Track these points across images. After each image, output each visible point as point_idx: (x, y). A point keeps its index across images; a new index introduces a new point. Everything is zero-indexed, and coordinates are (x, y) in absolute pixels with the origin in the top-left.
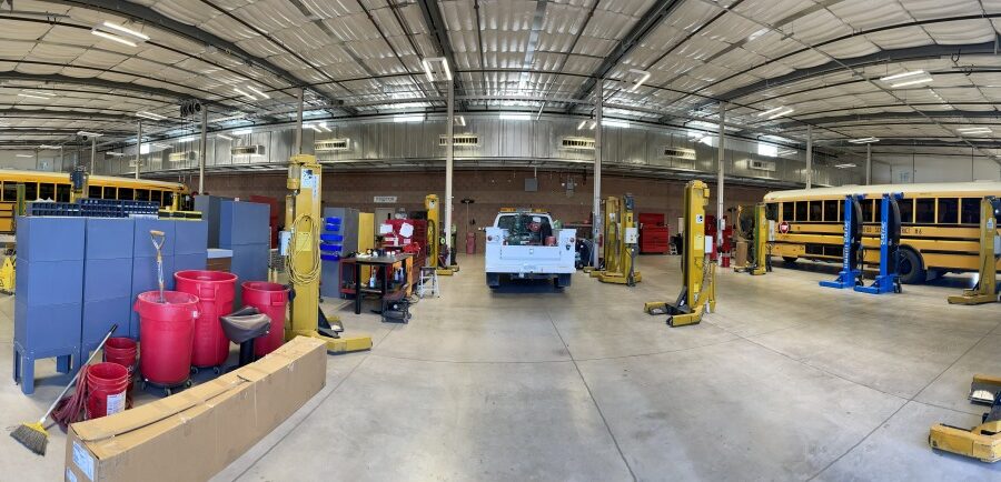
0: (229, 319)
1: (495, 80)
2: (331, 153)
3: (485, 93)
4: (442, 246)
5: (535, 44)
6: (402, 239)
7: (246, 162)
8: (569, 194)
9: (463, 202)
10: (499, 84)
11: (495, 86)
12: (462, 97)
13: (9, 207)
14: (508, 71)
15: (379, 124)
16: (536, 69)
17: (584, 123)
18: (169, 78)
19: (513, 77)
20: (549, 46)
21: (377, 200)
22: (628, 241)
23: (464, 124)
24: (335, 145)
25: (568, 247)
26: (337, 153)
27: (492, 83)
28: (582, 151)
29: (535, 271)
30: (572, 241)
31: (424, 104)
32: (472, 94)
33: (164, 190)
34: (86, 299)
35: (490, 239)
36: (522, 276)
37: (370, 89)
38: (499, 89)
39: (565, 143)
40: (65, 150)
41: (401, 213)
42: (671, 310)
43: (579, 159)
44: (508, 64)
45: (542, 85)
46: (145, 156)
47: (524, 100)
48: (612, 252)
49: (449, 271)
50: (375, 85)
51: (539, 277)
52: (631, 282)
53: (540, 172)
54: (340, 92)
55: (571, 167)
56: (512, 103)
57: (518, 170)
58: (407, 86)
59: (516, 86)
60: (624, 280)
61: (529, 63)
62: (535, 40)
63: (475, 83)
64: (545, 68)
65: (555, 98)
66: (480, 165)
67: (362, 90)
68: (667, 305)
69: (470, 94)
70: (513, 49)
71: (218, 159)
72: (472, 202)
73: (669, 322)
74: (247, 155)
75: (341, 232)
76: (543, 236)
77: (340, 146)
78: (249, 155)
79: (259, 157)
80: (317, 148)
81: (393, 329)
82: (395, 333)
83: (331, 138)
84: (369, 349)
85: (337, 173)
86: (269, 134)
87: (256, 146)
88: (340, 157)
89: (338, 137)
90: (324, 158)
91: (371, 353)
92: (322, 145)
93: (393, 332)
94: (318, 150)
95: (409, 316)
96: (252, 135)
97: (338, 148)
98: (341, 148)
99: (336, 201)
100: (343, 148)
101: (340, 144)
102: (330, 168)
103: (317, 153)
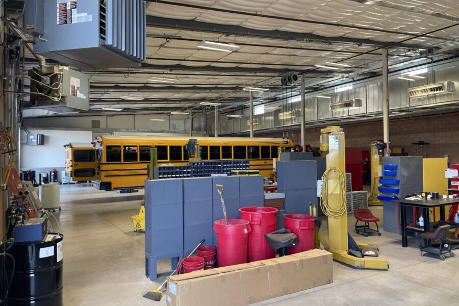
0: (269, 235)
2: (429, 98)
7: (345, 115)
13: (145, 166)
18: (266, 62)
24: (432, 90)
26: (435, 97)
33: (271, 145)
34: (185, 225)
40: (193, 114)
46: (260, 116)
71: (320, 114)
74: (345, 109)
75: (398, 177)
77: (437, 90)
78: (347, 108)
79: (357, 109)
80: (411, 95)
81: (425, 262)
82: (423, 265)
83: (427, 83)
84: (386, 270)
85: (442, 114)
86: (365, 88)
87: (354, 100)
88: (438, 100)
89: (434, 82)
90: (420, 103)
91: (386, 272)
92: (418, 91)
93: (422, 263)
94: (413, 96)
95: (452, 256)
96: (349, 91)
97: (435, 92)
98: (438, 92)
99: (443, 142)
100: (441, 91)
101: (436, 88)
102: (433, 110)
103: (413, 100)
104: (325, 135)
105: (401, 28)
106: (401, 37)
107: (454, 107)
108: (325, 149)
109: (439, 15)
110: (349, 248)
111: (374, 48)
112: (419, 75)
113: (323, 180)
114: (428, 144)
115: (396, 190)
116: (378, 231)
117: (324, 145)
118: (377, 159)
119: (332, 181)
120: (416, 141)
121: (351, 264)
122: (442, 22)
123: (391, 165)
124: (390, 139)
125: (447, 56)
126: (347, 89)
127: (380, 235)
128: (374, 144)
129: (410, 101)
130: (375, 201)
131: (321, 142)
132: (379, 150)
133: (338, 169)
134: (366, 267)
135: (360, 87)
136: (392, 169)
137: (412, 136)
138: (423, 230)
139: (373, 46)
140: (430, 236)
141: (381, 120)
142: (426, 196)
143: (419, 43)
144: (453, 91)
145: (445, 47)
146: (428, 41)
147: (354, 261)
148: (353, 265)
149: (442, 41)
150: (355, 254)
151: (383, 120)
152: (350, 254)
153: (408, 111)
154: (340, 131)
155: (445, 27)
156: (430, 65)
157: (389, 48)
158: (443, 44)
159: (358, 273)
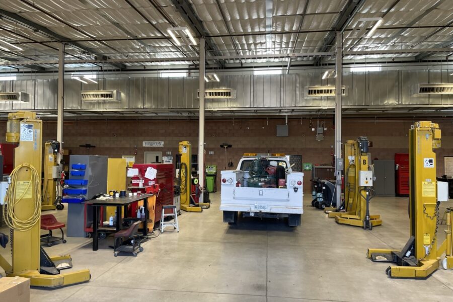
1: (244, 42)
2: (99, 103)
3: (238, 53)
4: (194, 187)
5: (272, 11)
6: (147, 181)
8: (319, 138)
9: (222, 146)
10: (249, 45)
11: (246, 47)
12: (218, 58)
14: (254, 35)
15: (144, 79)
16: (279, 30)
17: (326, 73)
19: (259, 39)
20: (285, 11)
21: (145, 144)
22: (363, 183)
23: (218, 80)
24: (102, 96)
25: (296, 190)
26: (104, 102)
27: (242, 45)
28: (328, 99)
29: (263, 211)
30: (299, 184)
31: (187, 63)
32: (227, 54)
35: (224, 181)
36: (252, 215)
37: (134, 48)
38: (250, 50)
39: (310, 92)
41: (167, 156)
42: (397, 259)
43: (325, 105)
44: (252, 28)
45: (287, 43)
47: (275, 58)
48: (352, 194)
49: (199, 209)
50: (137, 45)
51: (268, 216)
52: (368, 226)
53: (290, 118)
54: (105, 49)
55: (319, 113)
56: (265, 60)
57: (271, 118)
58: (166, 47)
59: (264, 46)
60: (361, 223)
61: (271, 26)
62: (271, 7)
63: (228, 45)
64: (287, 29)
65: (302, 53)
66: (236, 114)
67: (126, 49)
68: (392, 253)
69: (224, 54)
70: (255, 17)
72: (230, 146)
73: (389, 272)
75: (86, 178)
76: (277, 178)
77: (107, 97)
78: (11, 101)
79: (24, 104)
80: (83, 98)
81: (121, 262)
82: (120, 265)
83: (98, 89)
84: (87, 282)
85: (108, 120)
86: (34, 82)
87: (20, 93)
88: (107, 106)
89: (105, 89)
90: (91, 107)
91: (88, 284)
92: (90, 95)
93: (119, 264)
94: (85, 99)
95: (141, 250)
96: (14, 82)
97: (106, 99)
98: (108, 99)
99: (107, 145)
100: (111, 99)
101: (107, 94)
102: (100, 115)
103: (84, 102)
104: (15, 122)
105: (81, 27)
106: (78, 36)
107: (118, 115)
108: (14, 140)
109: (118, 25)
110: (41, 265)
111: (50, 40)
112: (92, 79)
113: (10, 182)
114: (94, 147)
115: (84, 190)
116: (63, 238)
117: (13, 134)
118: (51, 159)
119: (21, 182)
120: (84, 143)
121: (45, 286)
122: (118, 33)
123: (79, 164)
124: (63, 139)
125: (114, 68)
126: (12, 79)
127: (65, 242)
128: (48, 142)
129: (81, 103)
130: (46, 205)
131: (8, 130)
132: (54, 149)
133: (32, 166)
134: (65, 284)
135: (27, 80)
136: (81, 169)
137: (80, 138)
138: (115, 229)
139: (50, 37)
140: (124, 233)
141: (56, 119)
142: (114, 196)
143: (93, 49)
144: (120, 100)
145: (114, 58)
146: (102, 48)
147: (50, 281)
148: (49, 286)
149: (113, 52)
150: (50, 272)
151: (57, 120)
152: (42, 272)
153: (78, 114)
154: (36, 118)
155: (119, 39)
156: (100, 73)
157: (66, 44)
158: (114, 55)
159: (57, 295)
